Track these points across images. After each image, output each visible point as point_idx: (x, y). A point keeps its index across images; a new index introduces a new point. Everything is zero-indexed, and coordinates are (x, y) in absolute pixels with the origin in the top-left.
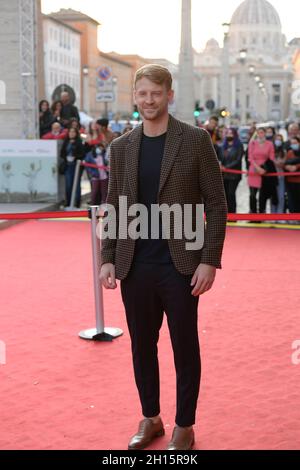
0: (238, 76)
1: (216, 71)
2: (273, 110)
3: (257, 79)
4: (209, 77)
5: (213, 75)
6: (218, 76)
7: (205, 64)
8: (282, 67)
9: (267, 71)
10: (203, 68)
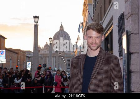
0: (55, 57)
1: (48, 55)
2: (68, 69)
3: (62, 58)
4: (45, 57)
5: (47, 57)
6: (48, 57)
7: (44, 53)
8: (71, 54)
9: (66, 55)
10: (44, 54)
